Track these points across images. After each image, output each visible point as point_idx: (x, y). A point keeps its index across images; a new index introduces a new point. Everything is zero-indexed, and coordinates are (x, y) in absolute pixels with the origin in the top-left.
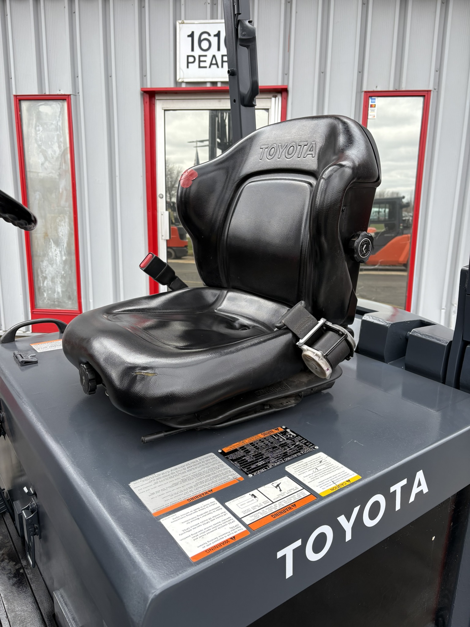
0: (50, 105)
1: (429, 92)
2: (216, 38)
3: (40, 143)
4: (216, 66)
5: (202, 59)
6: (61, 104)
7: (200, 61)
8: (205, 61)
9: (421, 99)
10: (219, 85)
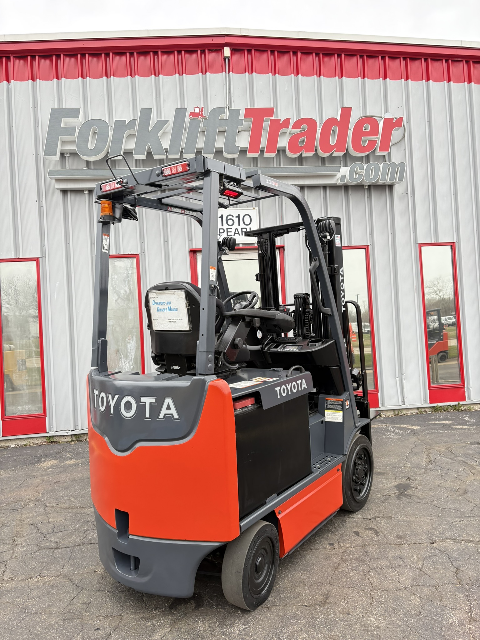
0: (123, 261)
1: (368, 246)
2: (237, 218)
3: (115, 286)
4: (238, 234)
5: (229, 230)
6: (131, 260)
7: (227, 232)
8: (231, 232)
9: (364, 250)
10: (241, 246)
